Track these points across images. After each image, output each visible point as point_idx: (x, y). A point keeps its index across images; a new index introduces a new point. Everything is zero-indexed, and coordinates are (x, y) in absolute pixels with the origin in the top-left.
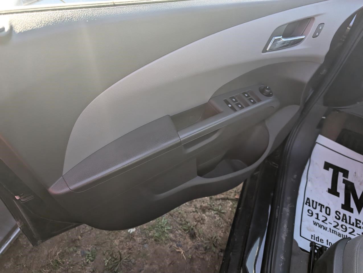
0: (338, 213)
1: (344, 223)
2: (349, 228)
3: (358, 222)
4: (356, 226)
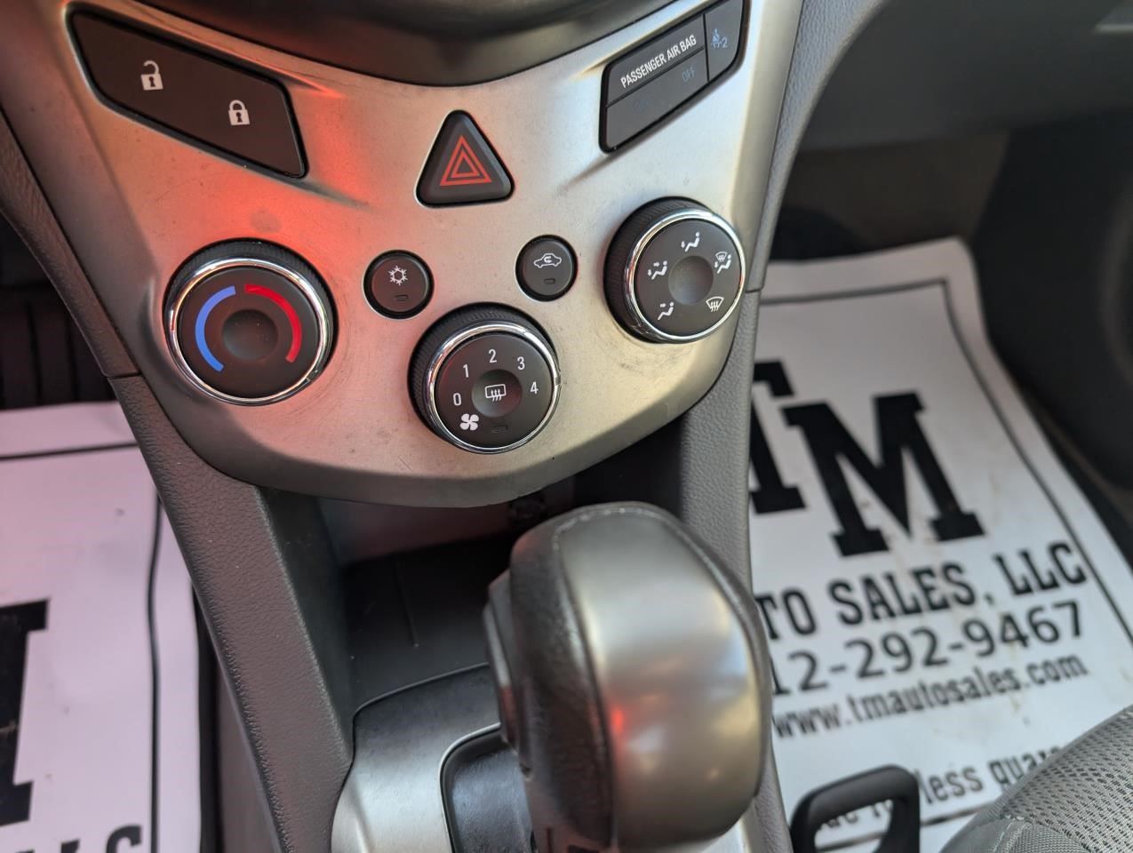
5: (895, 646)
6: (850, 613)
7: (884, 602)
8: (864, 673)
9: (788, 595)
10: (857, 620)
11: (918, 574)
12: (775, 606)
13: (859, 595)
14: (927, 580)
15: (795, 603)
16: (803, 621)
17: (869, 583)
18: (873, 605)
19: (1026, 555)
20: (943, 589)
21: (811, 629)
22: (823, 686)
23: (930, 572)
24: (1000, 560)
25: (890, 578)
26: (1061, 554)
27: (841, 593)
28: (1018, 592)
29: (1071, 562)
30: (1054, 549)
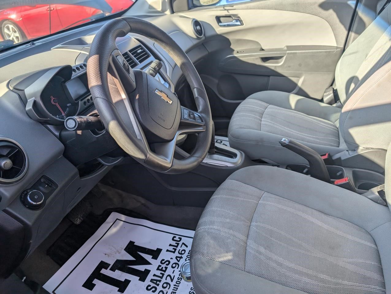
0: (149, 288)
1: (161, 284)
2: (166, 279)
3: (160, 268)
4: (165, 271)
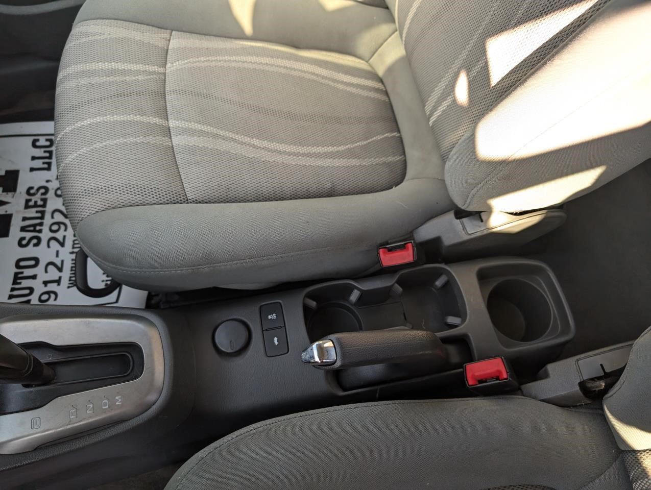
5: (55, 227)
6: (35, 241)
7: (34, 226)
8: (62, 244)
9: (17, 265)
10: (39, 240)
11: (27, 206)
12: (22, 273)
13: (28, 235)
14: (31, 203)
15: (22, 264)
16: (32, 263)
17: (23, 229)
18: (35, 231)
19: (34, 158)
20: (37, 198)
21: (37, 260)
22: (62, 262)
23: (28, 201)
24: (32, 170)
25: (24, 219)
26: (38, 144)
27: (24, 242)
28: (49, 169)
29: (42, 142)
30: (34, 145)
